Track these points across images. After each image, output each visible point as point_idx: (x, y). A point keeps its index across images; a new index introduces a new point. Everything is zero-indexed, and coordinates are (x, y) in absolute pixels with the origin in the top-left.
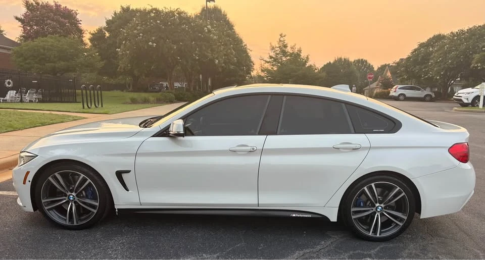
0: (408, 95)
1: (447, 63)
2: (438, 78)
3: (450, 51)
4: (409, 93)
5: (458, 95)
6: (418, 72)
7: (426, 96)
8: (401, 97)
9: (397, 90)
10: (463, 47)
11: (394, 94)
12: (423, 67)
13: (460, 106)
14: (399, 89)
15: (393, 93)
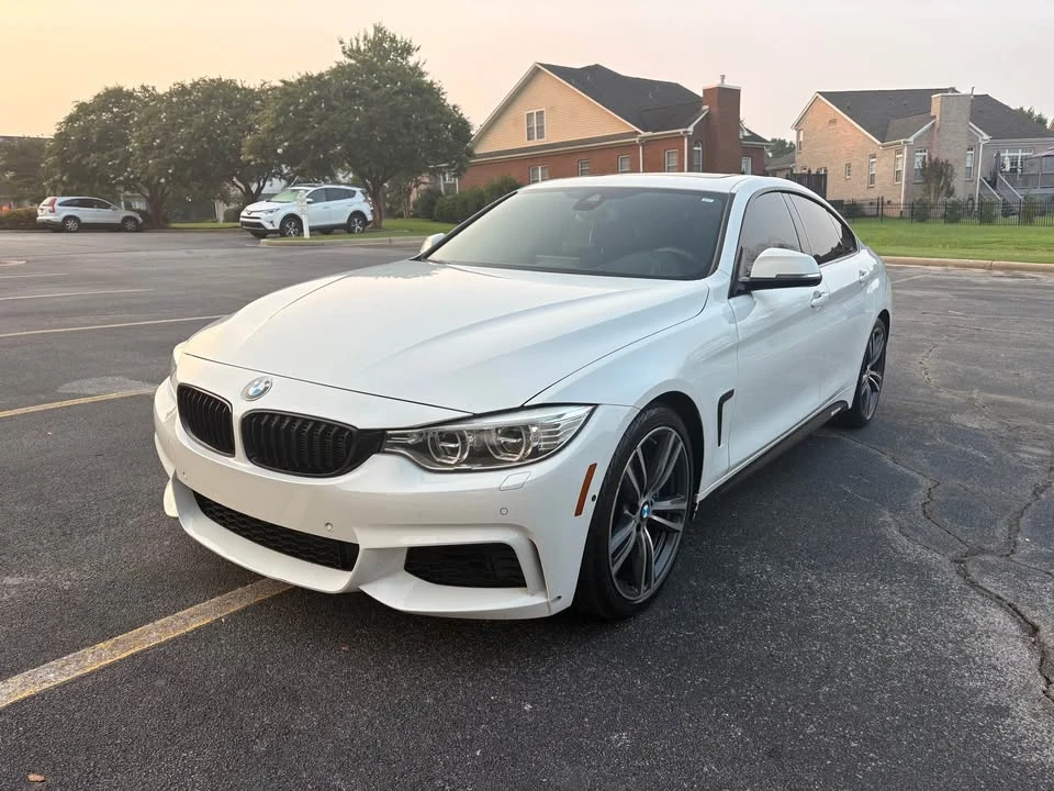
0: (84, 220)
1: (177, 151)
2: (163, 180)
3: (175, 127)
4: (87, 215)
5: (253, 215)
6: (97, 167)
7: (126, 219)
8: (70, 224)
9: (56, 206)
10: (199, 119)
11: (51, 217)
12: (106, 157)
13: (252, 236)
14: (60, 205)
15: (44, 213)
